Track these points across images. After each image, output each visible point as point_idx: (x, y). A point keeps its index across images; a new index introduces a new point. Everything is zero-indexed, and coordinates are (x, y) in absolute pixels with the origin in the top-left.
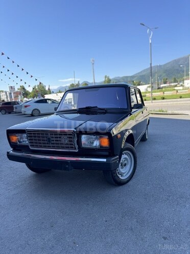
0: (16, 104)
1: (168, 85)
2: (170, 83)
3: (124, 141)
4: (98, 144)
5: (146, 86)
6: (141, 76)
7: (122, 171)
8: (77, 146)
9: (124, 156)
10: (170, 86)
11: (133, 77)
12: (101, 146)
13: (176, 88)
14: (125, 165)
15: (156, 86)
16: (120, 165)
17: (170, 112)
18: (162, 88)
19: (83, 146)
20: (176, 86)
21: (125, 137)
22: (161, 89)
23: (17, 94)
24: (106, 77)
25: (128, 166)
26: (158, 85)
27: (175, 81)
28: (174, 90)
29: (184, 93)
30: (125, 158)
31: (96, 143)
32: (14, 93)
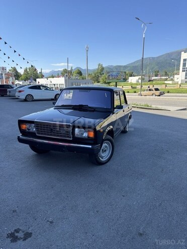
0: (9, 88)
1: (159, 78)
2: (161, 76)
3: (105, 133)
4: (87, 135)
5: (137, 78)
6: (133, 67)
7: (103, 155)
8: (71, 136)
9: (104, 145)
10: (161, 80)
11: (125, 67)
12: (88, 137)
13: (166, 82)
14: (105, 151)
15: (147, 78)
16: (101, 150)
17: (154, 106)
18: (153, 81)
19: (76, 136)
20: (166, 80)
21: (107, 131)
22: (151, 82)
23: (8, 76)
24: (99, 65)
25: (107, 152)
26: (150, 77)
27: (166, 74)
28: (164, 84)
29: (172, 88)
30: (106, 146)
31: (85, 135)
32: (5, 74)
